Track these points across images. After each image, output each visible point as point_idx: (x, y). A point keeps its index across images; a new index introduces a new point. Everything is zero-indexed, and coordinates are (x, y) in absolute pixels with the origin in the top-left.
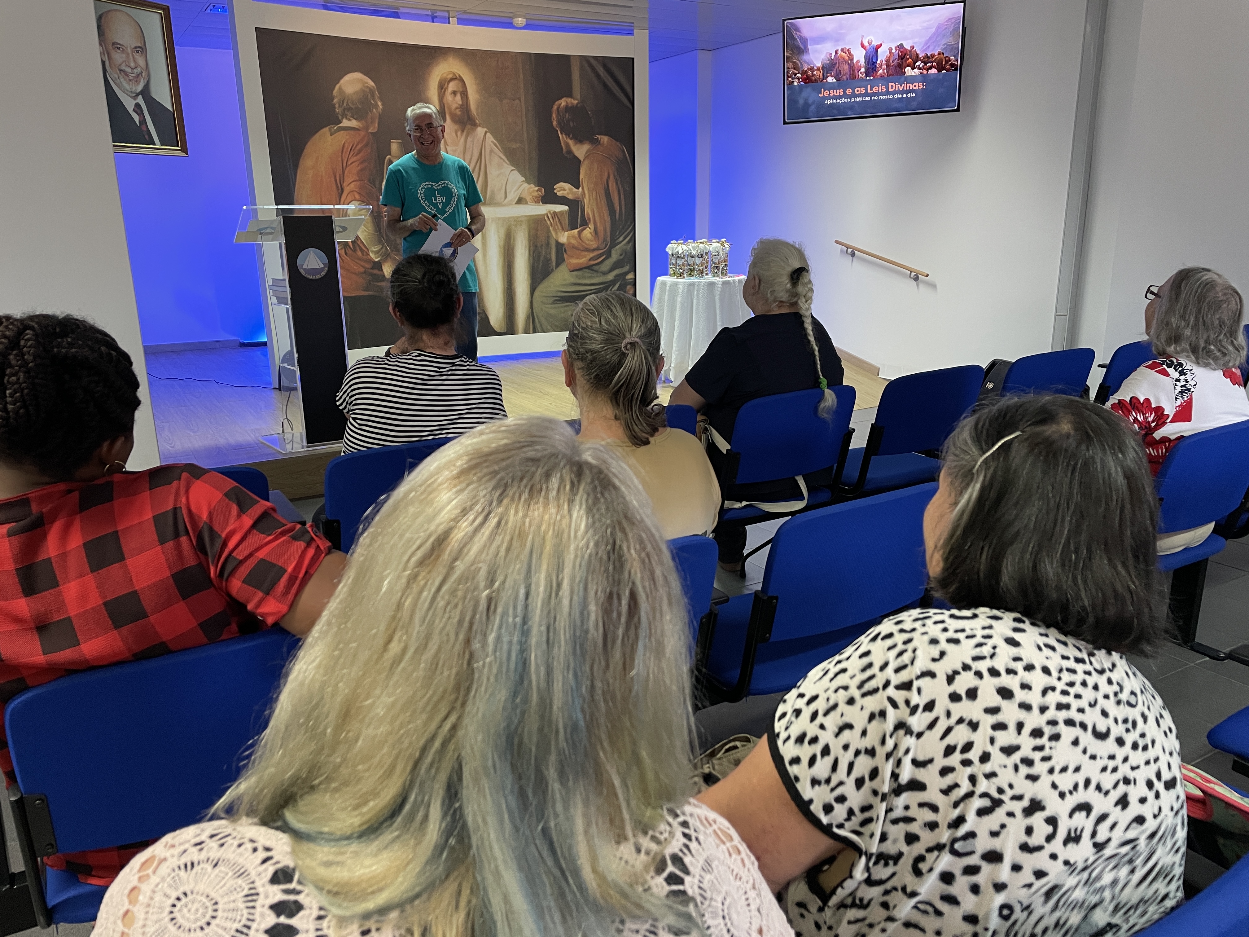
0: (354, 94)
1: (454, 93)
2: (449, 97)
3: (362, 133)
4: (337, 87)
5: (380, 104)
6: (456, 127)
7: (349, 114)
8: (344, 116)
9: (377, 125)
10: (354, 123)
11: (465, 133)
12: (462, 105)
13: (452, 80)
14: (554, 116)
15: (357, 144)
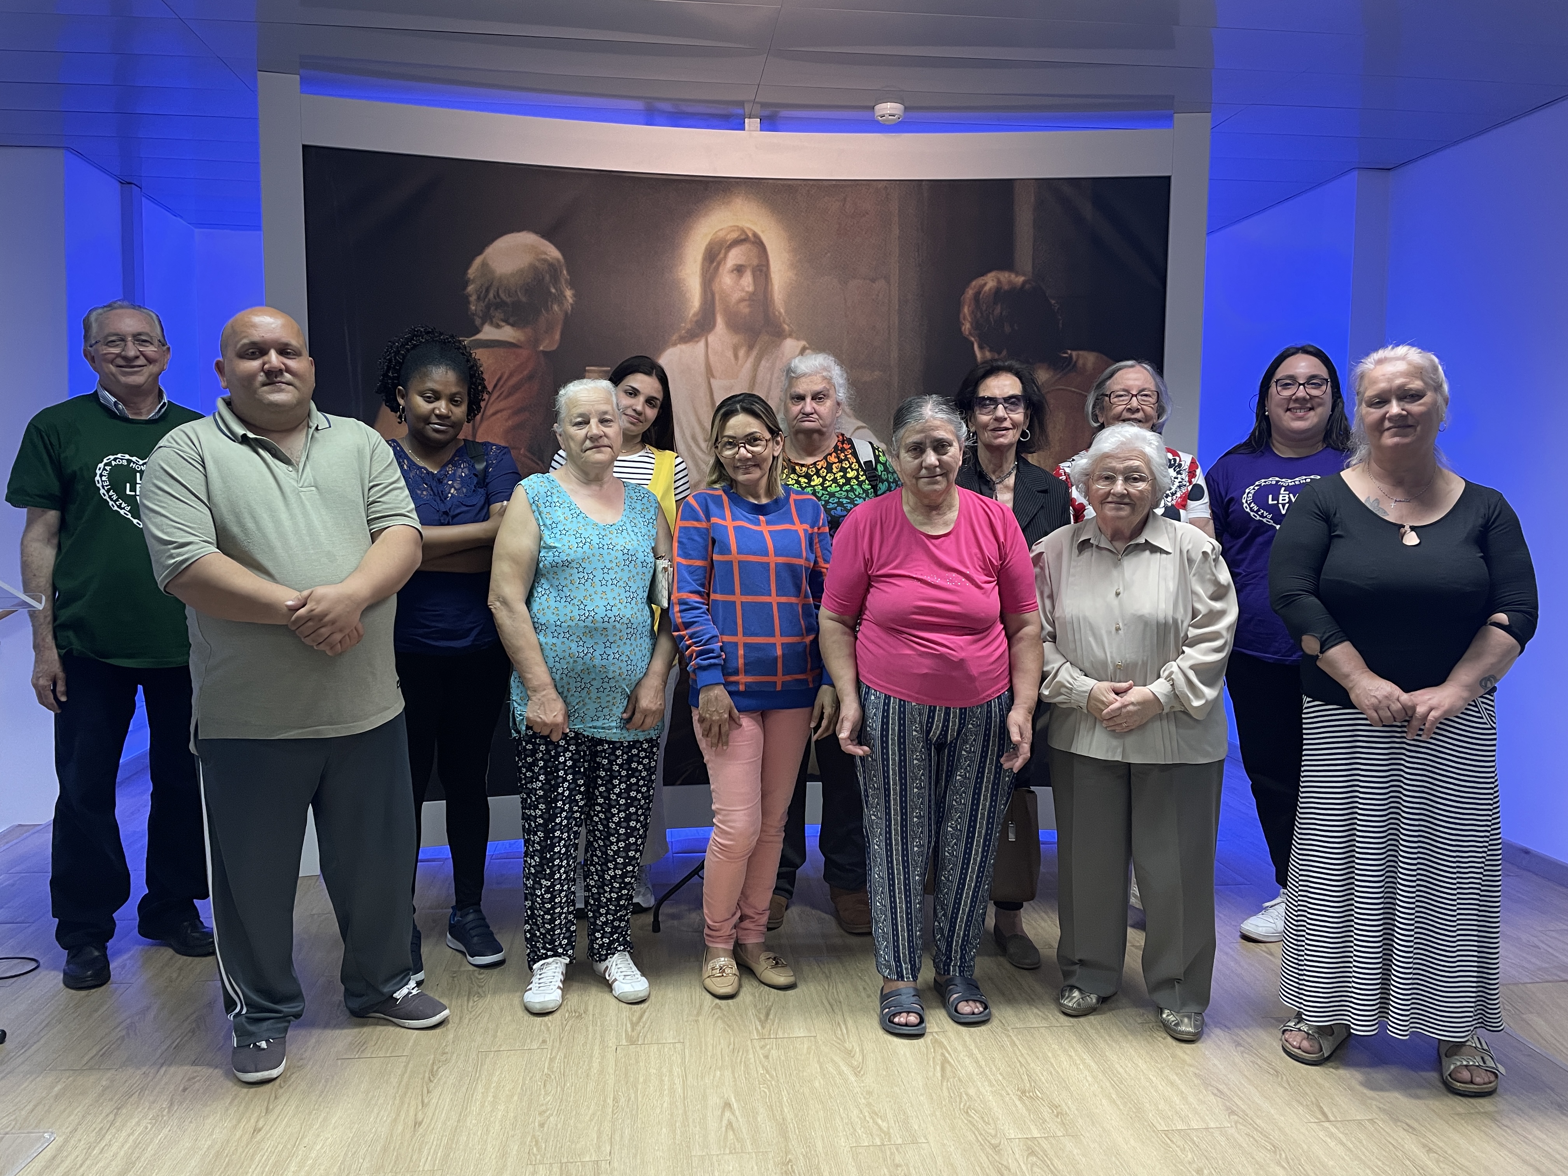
0: (513, 275)
1: (739, 270)
2: (726, 279)
3: (525, 353)
4: (478, 260)
5: (569, 293)
6: (736, 339)
7: (498, 315)
8: (487, 318)
9: (557, 336)
10: (507, 333)
11: (754, 353)
12: (753, 294)
13: (736, 242)
14: (966, 310)
15: (511, 375)
